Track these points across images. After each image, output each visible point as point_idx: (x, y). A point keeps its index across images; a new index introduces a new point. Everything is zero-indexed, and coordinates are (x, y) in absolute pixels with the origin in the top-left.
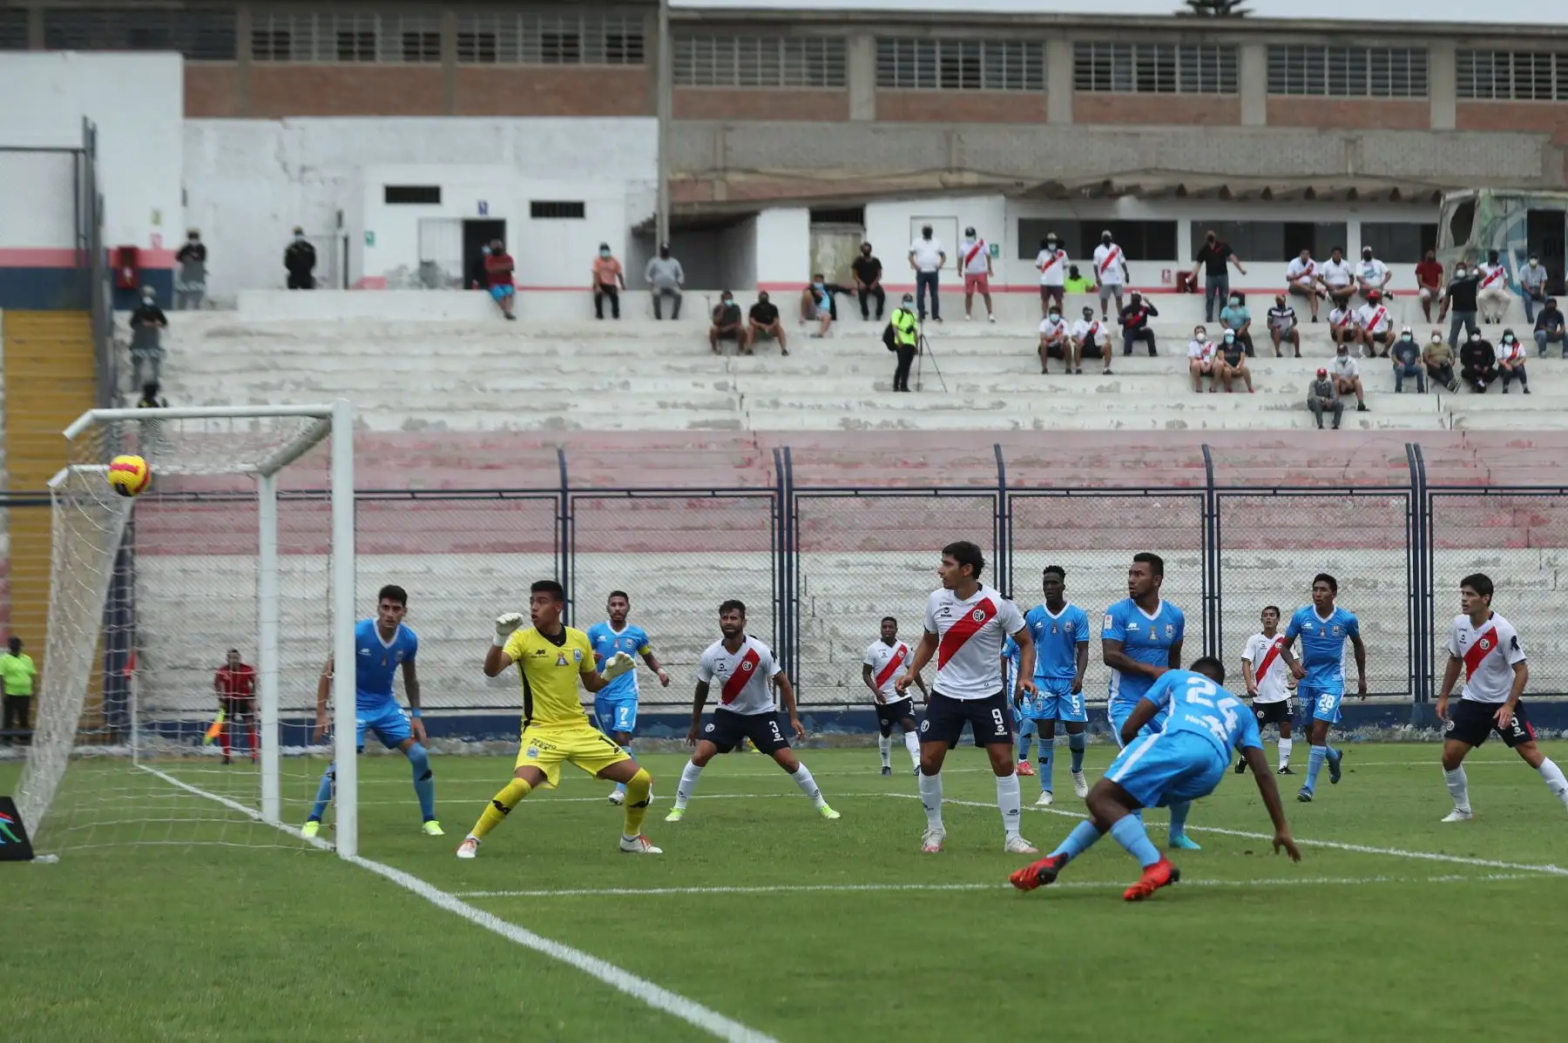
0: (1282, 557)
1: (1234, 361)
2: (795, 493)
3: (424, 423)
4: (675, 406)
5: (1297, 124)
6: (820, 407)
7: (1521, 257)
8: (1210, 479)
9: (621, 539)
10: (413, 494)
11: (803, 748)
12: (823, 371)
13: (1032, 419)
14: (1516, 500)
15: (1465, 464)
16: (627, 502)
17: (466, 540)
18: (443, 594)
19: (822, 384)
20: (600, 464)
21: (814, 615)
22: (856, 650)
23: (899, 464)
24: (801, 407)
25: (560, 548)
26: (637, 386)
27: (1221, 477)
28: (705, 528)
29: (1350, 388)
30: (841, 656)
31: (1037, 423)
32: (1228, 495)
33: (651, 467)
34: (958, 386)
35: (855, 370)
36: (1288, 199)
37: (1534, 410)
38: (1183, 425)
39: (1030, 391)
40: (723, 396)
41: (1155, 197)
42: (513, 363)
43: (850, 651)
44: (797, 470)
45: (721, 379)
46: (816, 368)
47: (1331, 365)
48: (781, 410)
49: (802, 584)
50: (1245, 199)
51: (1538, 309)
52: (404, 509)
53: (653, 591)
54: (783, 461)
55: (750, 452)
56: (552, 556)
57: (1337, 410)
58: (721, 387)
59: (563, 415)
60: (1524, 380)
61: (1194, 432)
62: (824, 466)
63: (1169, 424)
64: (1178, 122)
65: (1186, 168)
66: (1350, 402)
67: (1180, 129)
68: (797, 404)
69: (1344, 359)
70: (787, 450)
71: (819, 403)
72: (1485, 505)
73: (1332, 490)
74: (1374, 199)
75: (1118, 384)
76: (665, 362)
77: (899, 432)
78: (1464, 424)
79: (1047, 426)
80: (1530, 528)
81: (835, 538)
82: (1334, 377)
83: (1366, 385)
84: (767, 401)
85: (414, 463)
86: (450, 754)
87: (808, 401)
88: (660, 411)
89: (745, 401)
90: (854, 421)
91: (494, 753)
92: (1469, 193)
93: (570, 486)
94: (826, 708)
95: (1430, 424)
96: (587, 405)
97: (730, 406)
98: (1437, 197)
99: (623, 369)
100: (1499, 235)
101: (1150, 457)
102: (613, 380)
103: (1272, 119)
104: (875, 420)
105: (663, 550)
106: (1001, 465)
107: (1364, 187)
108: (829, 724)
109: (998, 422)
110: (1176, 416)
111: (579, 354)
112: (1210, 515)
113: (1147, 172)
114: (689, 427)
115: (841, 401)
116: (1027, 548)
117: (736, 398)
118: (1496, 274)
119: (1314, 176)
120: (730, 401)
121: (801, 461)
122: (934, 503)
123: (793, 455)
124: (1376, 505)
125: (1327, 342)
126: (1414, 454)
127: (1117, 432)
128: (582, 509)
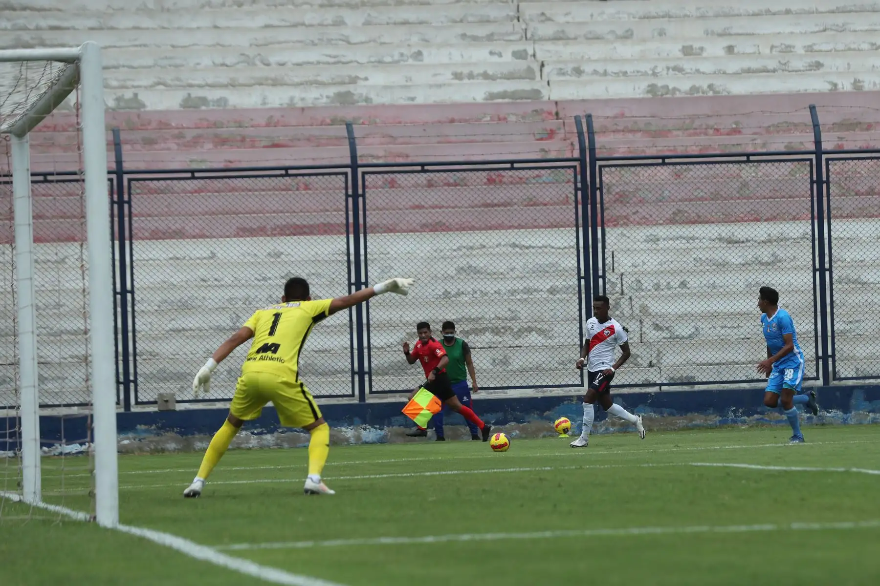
2: (599, 163)
3: (204, 101)
4: (471, 76)
6: (625, 73)
9: (418, 217)
10: (193, 174)
11: (613, 433)
12: (627, 36)
13: (852, 81)
16: (423, 178)
17: (253, 223)
18: (228, 280)
19: (626, 50)
20: (393, 139)
21: (622, 293)
22: (667, 328)
23: (711, 131)
24: (605, 73)
25: (351, 229)
26: (431, 56)
28: (505, 205)
30: (652, 335)
31: (857, 84)
33: (446, 141)
34: (772, 47)
35: (662, 33)
39: (850, 49)
40: (522, 65)
42: (298, 34)
43: (661, 329)
44: (600, 140)
45: (519, 47)
46: (620, 32)
48: (584, 78)
49: (609, 261)
52: (184, 191)
53: (452, 271)
54: (585, 129)
55: (552, 124)
56: (343, 237)
58: (520, 55)
59: (351, 88)
62: (630, 136)
68: (601, 71)
70: (589, 117)
71: (624, 70)
76: (459, 29)
77: (711, 97)
79: (867, 87)
81: (643, 211)
84: (569, 68)
85: (196, 141)
86: (239, 448)
87: (612, 68)
88: (457, 81)
89: (546, 70)
90: (663, 87)
91: (286, 445)
93: (359, 162)
94: (637, 390)
96: (378, 78)
97: (529, 74)
99: (415, 39)
102: (404, 51)
104: (684, 85)
105: (462, 228)
106: (816, 126)
108: (641, 406)
109: (816, 84)
111: (367, 23)
114: (486, 99)
115: (646, 67)
116: (848, 216)
117: (536, 67)
120: (530, 70)
121: (604, 131)
122: (748, 172)
123: (596, 126)
128: (374, 187)
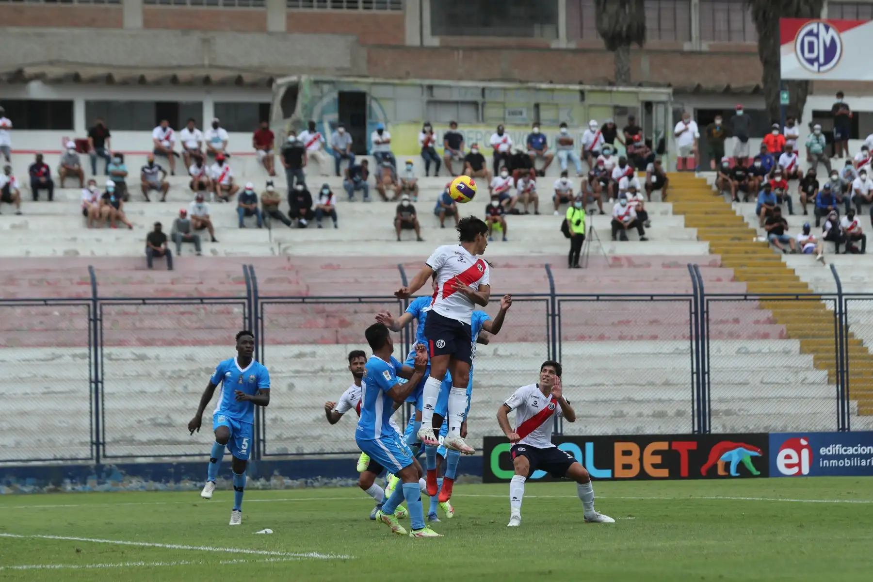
0: (151, 352)
1: (117, 205)
5: (167, 27)
7: (333, 127)
8: (95, 292)
14: (329, 308)
15: (290, 282)
27: (102, 292)
29: (205, 224)
32: (109, 304)
36: (158, 84)
37: (341, 241)
38: (77, 253)
41: (57, 82)
47: (191, 208)
50: (125, 83)
51: (345, 166)
57: (195, 241)
60: (335, 218)
61: (86, 259)
63: (66, 253)
64: (74, 24)
65: (81, 60)
66: (204, 235)
67: (77, 31)
69: (200, 205)
72: (304, 312)
73: (188, 300)
74: (223, 84)
75: (27, 223)
78: (290, 252)
80: (339, 329)
82: (193, 217)
83: (215, 223)
92: (294, 78)
95: (265, 251)
98: (270, 82)
100: (317, 111)
101: (51, 277)
103: (148, 23)
107: (216, 75)
110: (71, 246)
112: (95, 320)
113: (51, 63)
118: (315, 139)
119: (180, 67)
124: (222, 312)
125: (186, 191)
126: (250, 275)
127: (26, 259)
